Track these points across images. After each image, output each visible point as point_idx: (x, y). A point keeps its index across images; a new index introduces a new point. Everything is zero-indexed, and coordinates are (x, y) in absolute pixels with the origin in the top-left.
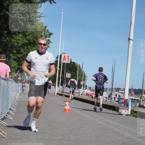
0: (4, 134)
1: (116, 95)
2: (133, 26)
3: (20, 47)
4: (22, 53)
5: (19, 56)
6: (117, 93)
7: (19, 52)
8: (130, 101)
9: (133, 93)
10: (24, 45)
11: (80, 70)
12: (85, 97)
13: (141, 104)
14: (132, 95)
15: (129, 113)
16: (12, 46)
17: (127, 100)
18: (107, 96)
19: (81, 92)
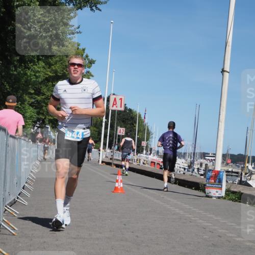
1: (201, 165)
2: (229, 49)
4: (44, 94)
5: (39, 98)
6: (202, 161)
7: (38, 92)
8: (225, 174)
9: (229, 161)
10: (47, 80)
11: (141, 122)
12: (148, 168)
13: (243, 179)
14: (227, 164)
15: (223, 194)
16: (28, 82)
17: (219, 172)
18: (186, 166)
19: (143, 159)
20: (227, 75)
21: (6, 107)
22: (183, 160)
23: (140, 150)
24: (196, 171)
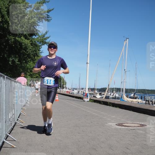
0: (25, 114)
1: (82, 92)
2: (89, 56)
5: (31, 73)
6: (82, 90)
8: (89, 94)
11: (63, 79)
12: (66, 93)
13: (95, 96)
14: (90, 91)
15: (89, 100)
16: (28, 68)
17: (87, 94)
18: (77, 92)
19: (64, 91)
20: (88, 64)
21: (21, 76)
22: (76, 91)
23: (63, 88)
24: (80, 93)
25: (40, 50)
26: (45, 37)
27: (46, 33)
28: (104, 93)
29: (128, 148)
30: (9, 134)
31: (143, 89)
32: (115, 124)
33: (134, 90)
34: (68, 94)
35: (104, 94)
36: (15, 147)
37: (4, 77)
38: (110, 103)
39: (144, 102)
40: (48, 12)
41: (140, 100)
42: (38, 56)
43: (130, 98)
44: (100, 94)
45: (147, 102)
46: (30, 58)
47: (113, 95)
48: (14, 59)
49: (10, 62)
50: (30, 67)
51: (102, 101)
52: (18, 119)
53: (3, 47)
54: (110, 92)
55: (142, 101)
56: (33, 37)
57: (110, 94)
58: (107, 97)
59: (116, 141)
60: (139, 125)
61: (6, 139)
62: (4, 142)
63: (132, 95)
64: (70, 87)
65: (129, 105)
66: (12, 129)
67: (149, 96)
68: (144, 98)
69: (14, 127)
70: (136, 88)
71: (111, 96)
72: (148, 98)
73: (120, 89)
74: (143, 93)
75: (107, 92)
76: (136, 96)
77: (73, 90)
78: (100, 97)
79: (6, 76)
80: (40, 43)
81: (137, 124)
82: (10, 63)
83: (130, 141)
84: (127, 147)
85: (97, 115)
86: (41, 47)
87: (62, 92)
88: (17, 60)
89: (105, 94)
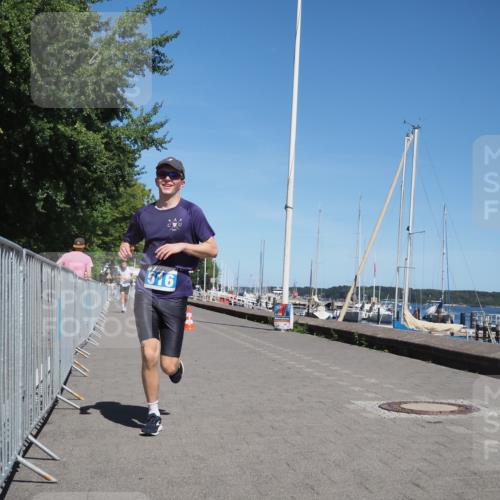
0: (85, 371)
1: (269, 299)
2: (291, 186)
3: (109, 224)
4: (112, 236)
5: (107, 239)
6: (270, 295)
7: (106, 233)
8: (292, 306)
9: (296, 294)
10: (115, 221)
12: (218, 304)
13: (310, 311)
14: (295, 297)
15: (291, 327)
16: (95, 224)
17: (286, 306)
18: (254, 300)
19: (212, 296)
20: (290, 211)
22: (252, 295)
23: (209, 287)
24: (264, 305)
25: (137, 163)
26: (152, 123)
27: (155, 110)
28: (339, 304)
29: (418, 485)
30: (35, 437)
31: (466, 289)
32: (376, 403)
33: (440, 292)
34: (225, 306)
35: (340, 308)
36: (53, 479)
37: (19, 254)
38: (361, 336)
39: (472, 332)
40: (162, 42)
41: (456, 327)
42: (128, 185)
43: (424, 318)
44: (328, 307)
45: (481, 332)
46: (101, 189)
47: (371, 309)
48: (50, 195)
49: (37, 205)
50: (105, 218)
51: (334, 330)
52: (62, 389)
53: (17, 155)
54: (362, 299)
55: (463, 330)
56: (113, 123)
57: (362, 308)
58: (351, 318)
59: (381, 461)
60: (455, 408)
61: (25, 452)
62: (17, 465)
63: (432, 310)
64: (231, 286)
65: (423, 343)
66: (45, 421)
67: (488, 312)
68: (472, 320)
69: (50, 413)
70: (444, 288)
71: (364, 315)
72: (484, 318)
73: (394, 289)
74: (466, 301)
75: (352, 300)
76: (444, 312)
77: (241, 295)
78: (329, 318)
79: (25, 251)
80: (136, 142)
81: (449, 404)
82: (39, 205)
83: (425, 459)
84: (417, 482)
85: (316, 374)
86: (137, 156)
87: (204, 301)
88: (60, 197)
89: (346, 306)
